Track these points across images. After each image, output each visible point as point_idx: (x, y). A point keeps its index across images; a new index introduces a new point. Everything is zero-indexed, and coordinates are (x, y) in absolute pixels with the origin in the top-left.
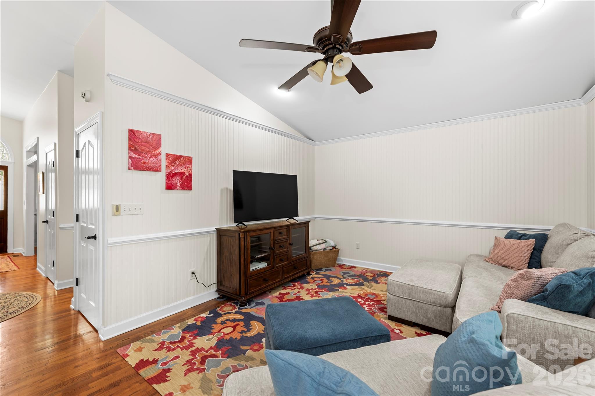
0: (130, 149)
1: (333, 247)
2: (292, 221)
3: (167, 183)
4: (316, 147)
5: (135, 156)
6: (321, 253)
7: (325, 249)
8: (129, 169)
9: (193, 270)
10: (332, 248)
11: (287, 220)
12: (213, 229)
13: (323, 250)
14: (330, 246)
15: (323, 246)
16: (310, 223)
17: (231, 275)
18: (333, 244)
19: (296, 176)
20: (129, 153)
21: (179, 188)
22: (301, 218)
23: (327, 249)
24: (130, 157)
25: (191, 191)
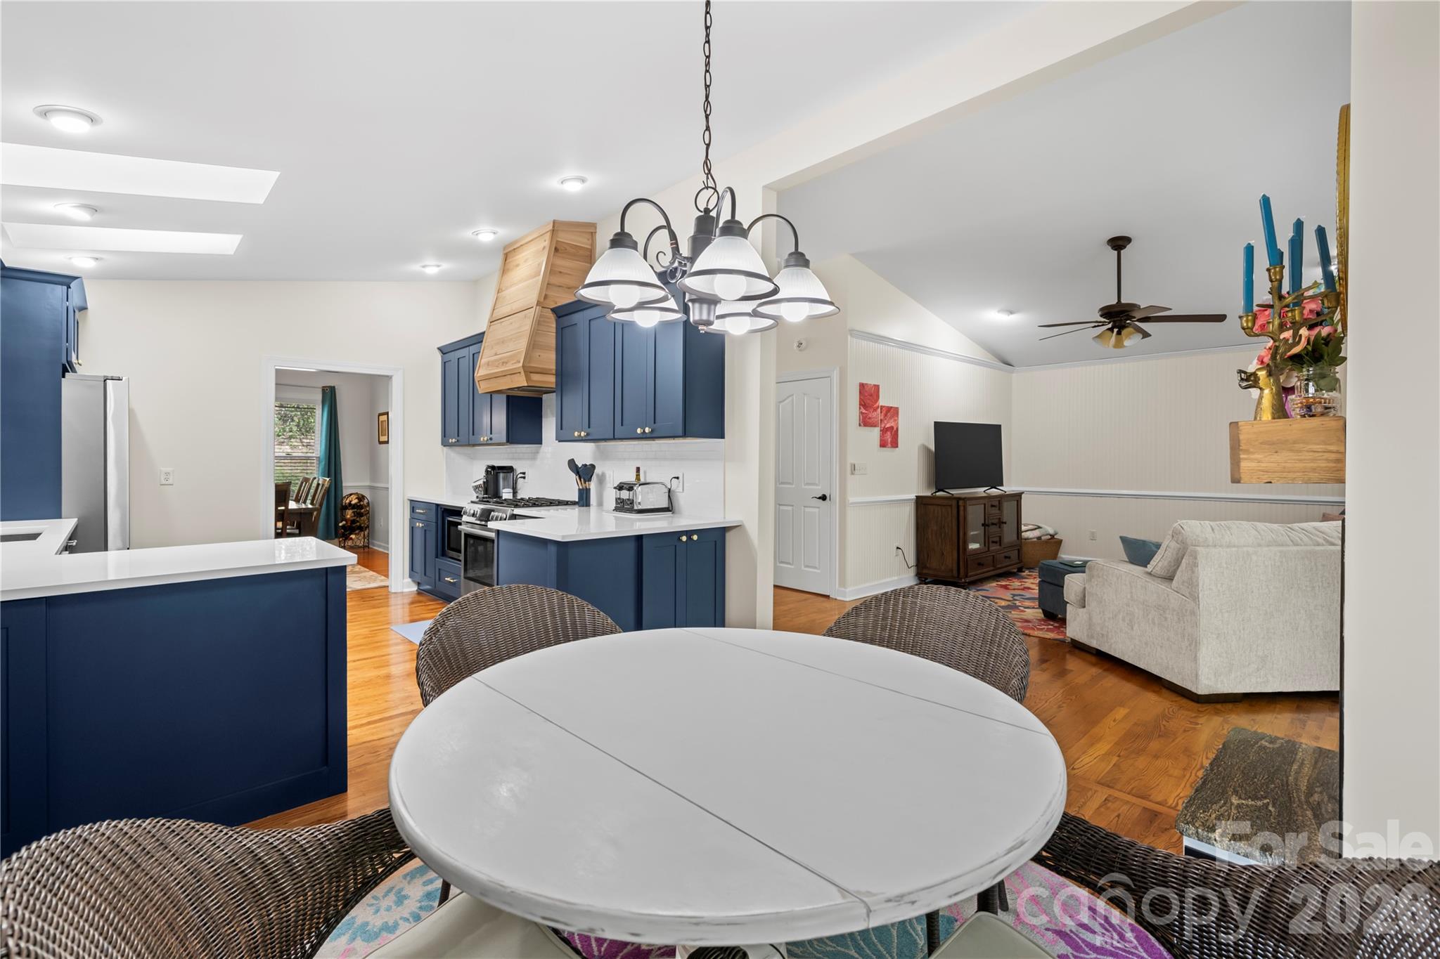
0: (860, 404)
1: (1051, 535)
2: (994, 491)
3: (881, 440)
4: (1014, 375)
5: (864, 411)
6: (1033, 543)
7: (1039, 538)
8: (860, 425)
9: (897, 544)
10: (1050, 537)
11: (984, 491)
12: (913, 496)
13: (1035, 540)
14: (1047, 535)
15: (1037, 533)
16: (1023, 495)
17: (943, 554)
18: (1051, 532)
19: (999, 426)
20: (860, 408)
21: (889, 445)
22: (1009, 487)
23: (1043, 538)
24: (862, 413)
25: (897, 449)
